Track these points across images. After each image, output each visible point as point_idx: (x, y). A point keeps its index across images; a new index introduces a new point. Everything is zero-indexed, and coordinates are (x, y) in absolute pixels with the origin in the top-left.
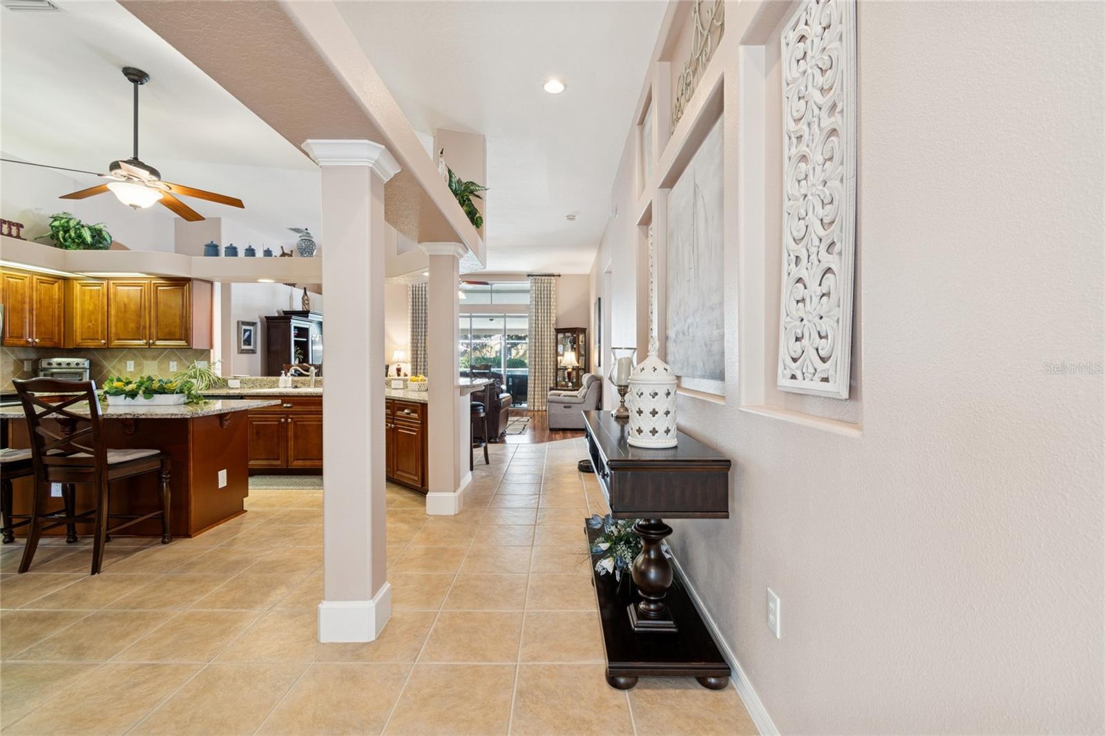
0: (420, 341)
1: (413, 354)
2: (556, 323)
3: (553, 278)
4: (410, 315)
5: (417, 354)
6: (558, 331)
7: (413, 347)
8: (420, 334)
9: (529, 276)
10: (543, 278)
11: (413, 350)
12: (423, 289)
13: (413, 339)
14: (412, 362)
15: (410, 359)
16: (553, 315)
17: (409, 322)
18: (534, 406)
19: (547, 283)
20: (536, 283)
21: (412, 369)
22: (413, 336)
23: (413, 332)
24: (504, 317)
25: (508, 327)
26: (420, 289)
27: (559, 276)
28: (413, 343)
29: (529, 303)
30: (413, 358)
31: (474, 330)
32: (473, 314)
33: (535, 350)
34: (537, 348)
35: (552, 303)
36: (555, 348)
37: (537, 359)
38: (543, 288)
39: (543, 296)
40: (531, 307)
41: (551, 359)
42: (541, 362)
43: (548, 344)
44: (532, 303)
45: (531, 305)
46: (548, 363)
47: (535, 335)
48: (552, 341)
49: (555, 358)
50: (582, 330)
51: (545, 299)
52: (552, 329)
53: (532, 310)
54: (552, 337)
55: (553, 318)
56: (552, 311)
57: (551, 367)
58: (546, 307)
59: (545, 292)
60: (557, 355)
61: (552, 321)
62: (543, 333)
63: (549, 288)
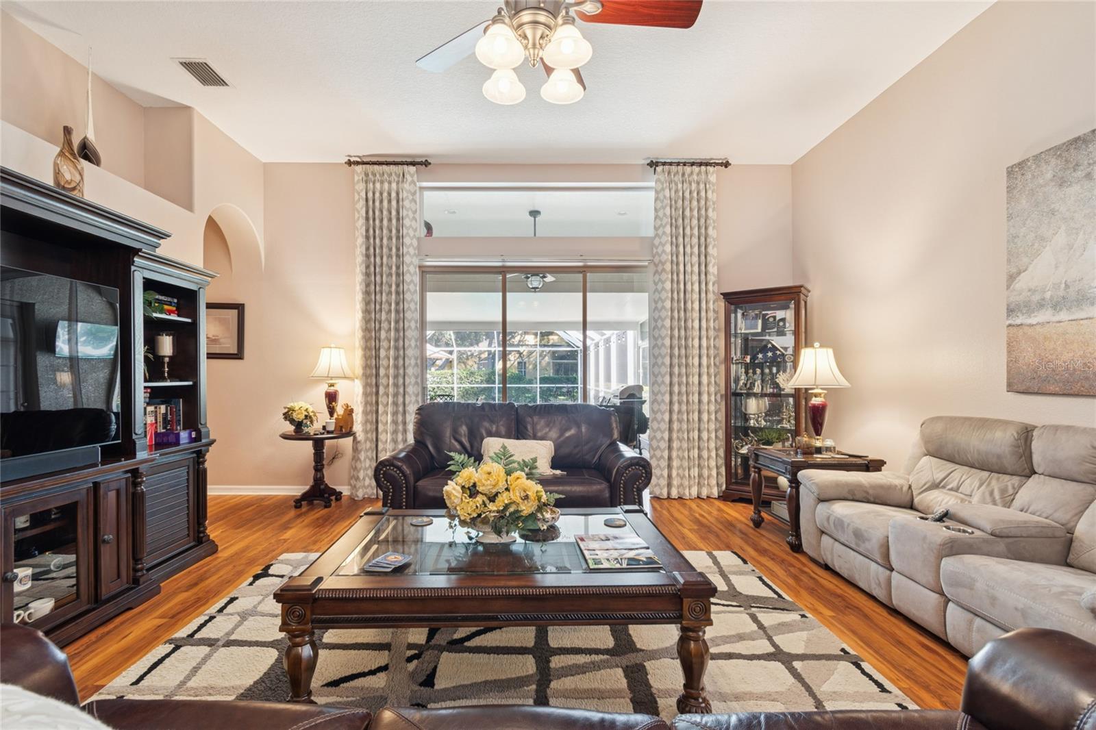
0: (385, 325)
1: (366, 358)
2: (720, 280)
3: (710, 169)
4: (360, 259)
5: (377, 357)
6: (735, 300)
7: (366, 339)
8: (385, 306)
9: (653, 164)
10: (688, 169)
11: (366, 348)
12: (394, 195)
13: (367, 321)
14: (366, 376)
15: (359, 371)
16: (712, 261)
17: (359, 277)
18: (669, 485)
19: (698, 183)
20: (671, 182)
21: (365, 394)
22: (366, 311)
23: (367, 303)
27: (727, 165)
28: (366, 330)
30: (366, 367)
33: (671, 347)
34: (676, 342)
35: (711, 231)
36: (721, 343)
37: (676, 370)
38: (687, 195)
39: (687, 213)
40: (657, 242)
41: (712, 370)
42: (687, 376)
43: (704, 333)
44: (660, 232)
45: (657, 235)
46: (705, 379)
47: (672, 310)
48: (712, 324)
49: (723, 367)
50: (791, 295)
51: (695, 222)
52: (711, 296)
53: (660, 250)
54: (711, 314)
55: (713, 270)
56: (710, 250)
57: (712, 389)
58: (695, 240)
59: (695, 203)
60: (728, 360)
61: (711, 278)
62: (689, 305)
63: (703, 194)
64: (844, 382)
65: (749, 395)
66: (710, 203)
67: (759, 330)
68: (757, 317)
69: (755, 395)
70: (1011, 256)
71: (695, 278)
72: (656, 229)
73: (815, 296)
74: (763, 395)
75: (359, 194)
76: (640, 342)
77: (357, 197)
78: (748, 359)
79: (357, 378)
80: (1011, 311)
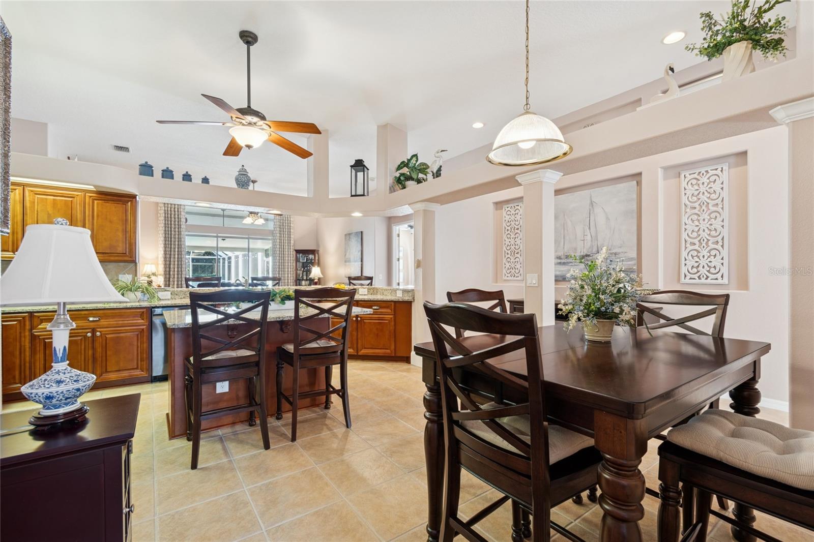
0: (173, 256)
1: (165, 268)
2: (294, 245)
4: (161, 232)
6: (298, 252)
7: (165, 261)
8: (173, 250)
11: (165, 265)
12: (176, 210)
13: (165, 254)
14: (165, 274)
16: (292, 239)
17: (161, 239)
21: (165, 281)
22: (165, 251)
23: (165, 248)
24: (248, 238)
25: (251, 246)
26: (173, 209)
28: (165, 258)
29: (273, 229)
30: (165, 271)
31: (221, 248)
32: (219, 235)
33: (279, 265)
34: (280, 264)
35: (291, 230)
36: (294, 264)
37: (281, 273)
38: (284, 219)
39: (284, 224)
40: (274, 232)
41: (292, 273)
42: (284, 274)
43: (289, 261)
44: (276, 229)
45: (275, 230)
46: (289, 275)
47: (279, 254)
48: (292, 258)
49: (295, 272)
50: (313, 252)
51: (287, 227)
52: (292, 250)
53: (276, 235)
54: (292, 256)
55: (292, 242)
56: (291, 236)
57: (292, 278)
58: (287, 233)
59: (287, 222)
60: (296, 269)
61: (292, 244)
62: (285, 253)
63: (289, 219)
64: (321, 276)
65: (303, 280)
66: (291, 228)
67: (305, 261)
68: (305, 257)
69: (304, 280)
70: (345, 252)
71: (287, 244)
72: (274, 228)
73: (321, 251)
74: (307, 280)
75: (161, 207)
76: (265, 258)
77: (159, 208)
78: (302, 269)
79: (160, 275)
80: (345, 262)
